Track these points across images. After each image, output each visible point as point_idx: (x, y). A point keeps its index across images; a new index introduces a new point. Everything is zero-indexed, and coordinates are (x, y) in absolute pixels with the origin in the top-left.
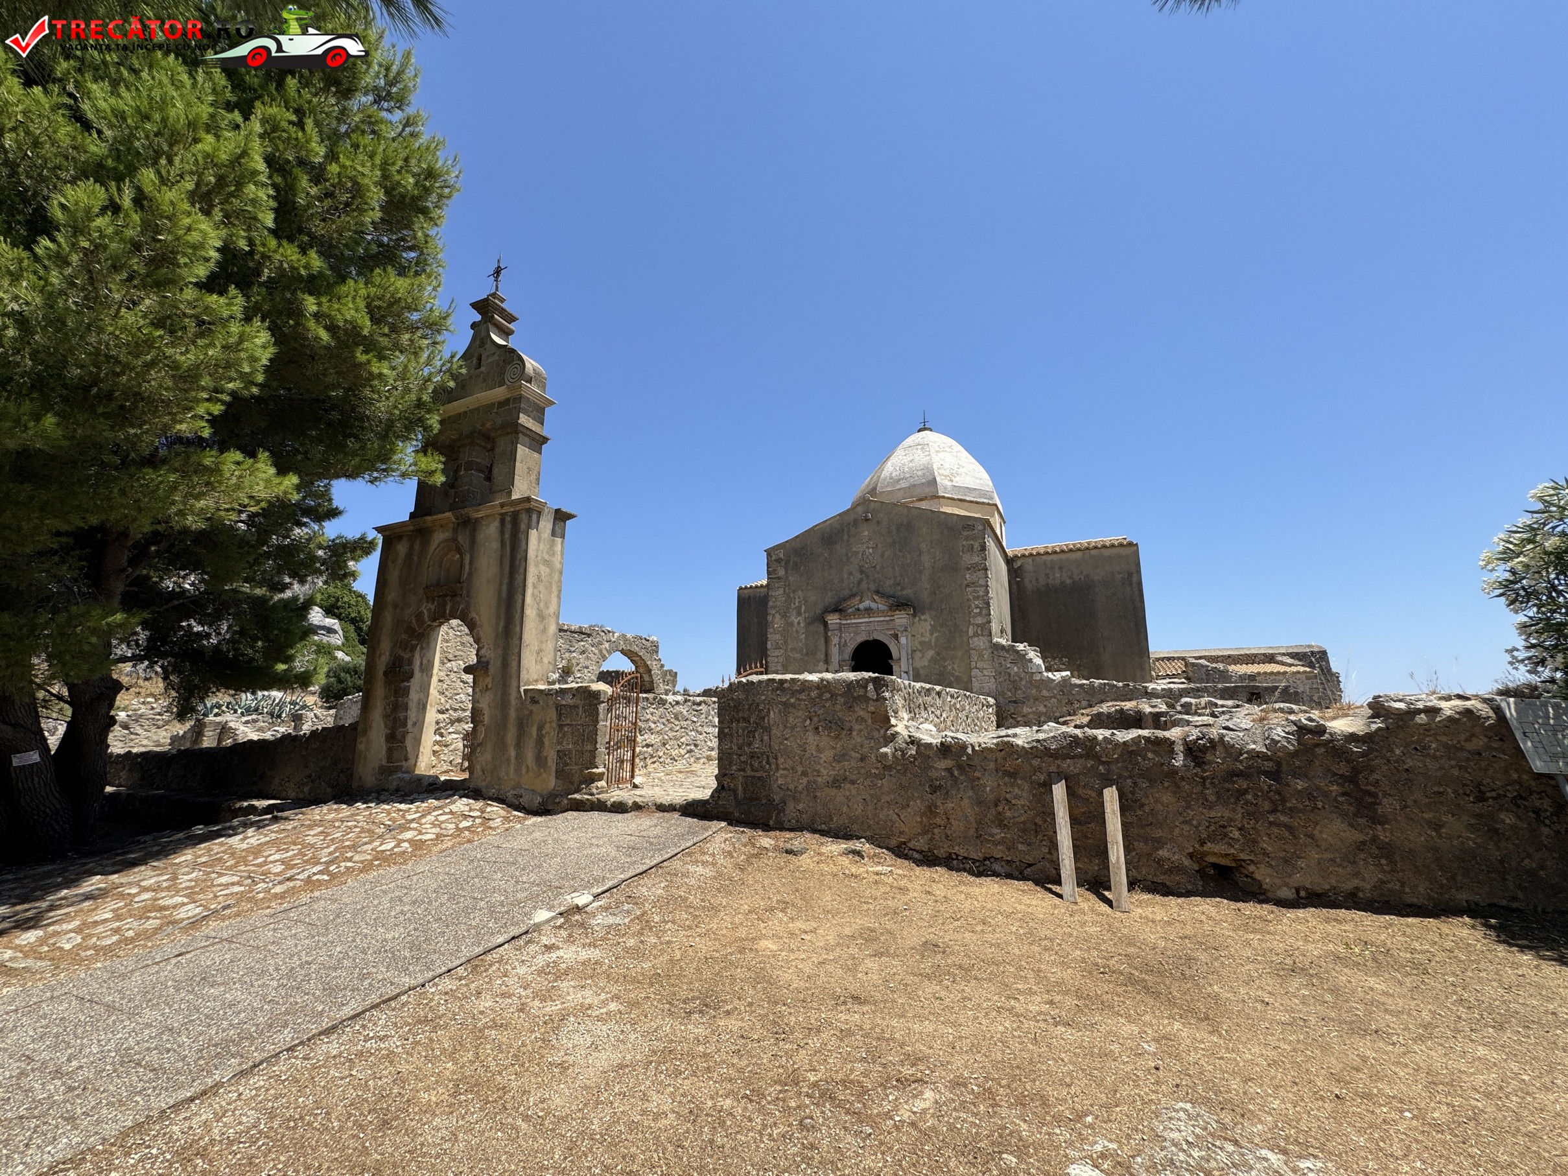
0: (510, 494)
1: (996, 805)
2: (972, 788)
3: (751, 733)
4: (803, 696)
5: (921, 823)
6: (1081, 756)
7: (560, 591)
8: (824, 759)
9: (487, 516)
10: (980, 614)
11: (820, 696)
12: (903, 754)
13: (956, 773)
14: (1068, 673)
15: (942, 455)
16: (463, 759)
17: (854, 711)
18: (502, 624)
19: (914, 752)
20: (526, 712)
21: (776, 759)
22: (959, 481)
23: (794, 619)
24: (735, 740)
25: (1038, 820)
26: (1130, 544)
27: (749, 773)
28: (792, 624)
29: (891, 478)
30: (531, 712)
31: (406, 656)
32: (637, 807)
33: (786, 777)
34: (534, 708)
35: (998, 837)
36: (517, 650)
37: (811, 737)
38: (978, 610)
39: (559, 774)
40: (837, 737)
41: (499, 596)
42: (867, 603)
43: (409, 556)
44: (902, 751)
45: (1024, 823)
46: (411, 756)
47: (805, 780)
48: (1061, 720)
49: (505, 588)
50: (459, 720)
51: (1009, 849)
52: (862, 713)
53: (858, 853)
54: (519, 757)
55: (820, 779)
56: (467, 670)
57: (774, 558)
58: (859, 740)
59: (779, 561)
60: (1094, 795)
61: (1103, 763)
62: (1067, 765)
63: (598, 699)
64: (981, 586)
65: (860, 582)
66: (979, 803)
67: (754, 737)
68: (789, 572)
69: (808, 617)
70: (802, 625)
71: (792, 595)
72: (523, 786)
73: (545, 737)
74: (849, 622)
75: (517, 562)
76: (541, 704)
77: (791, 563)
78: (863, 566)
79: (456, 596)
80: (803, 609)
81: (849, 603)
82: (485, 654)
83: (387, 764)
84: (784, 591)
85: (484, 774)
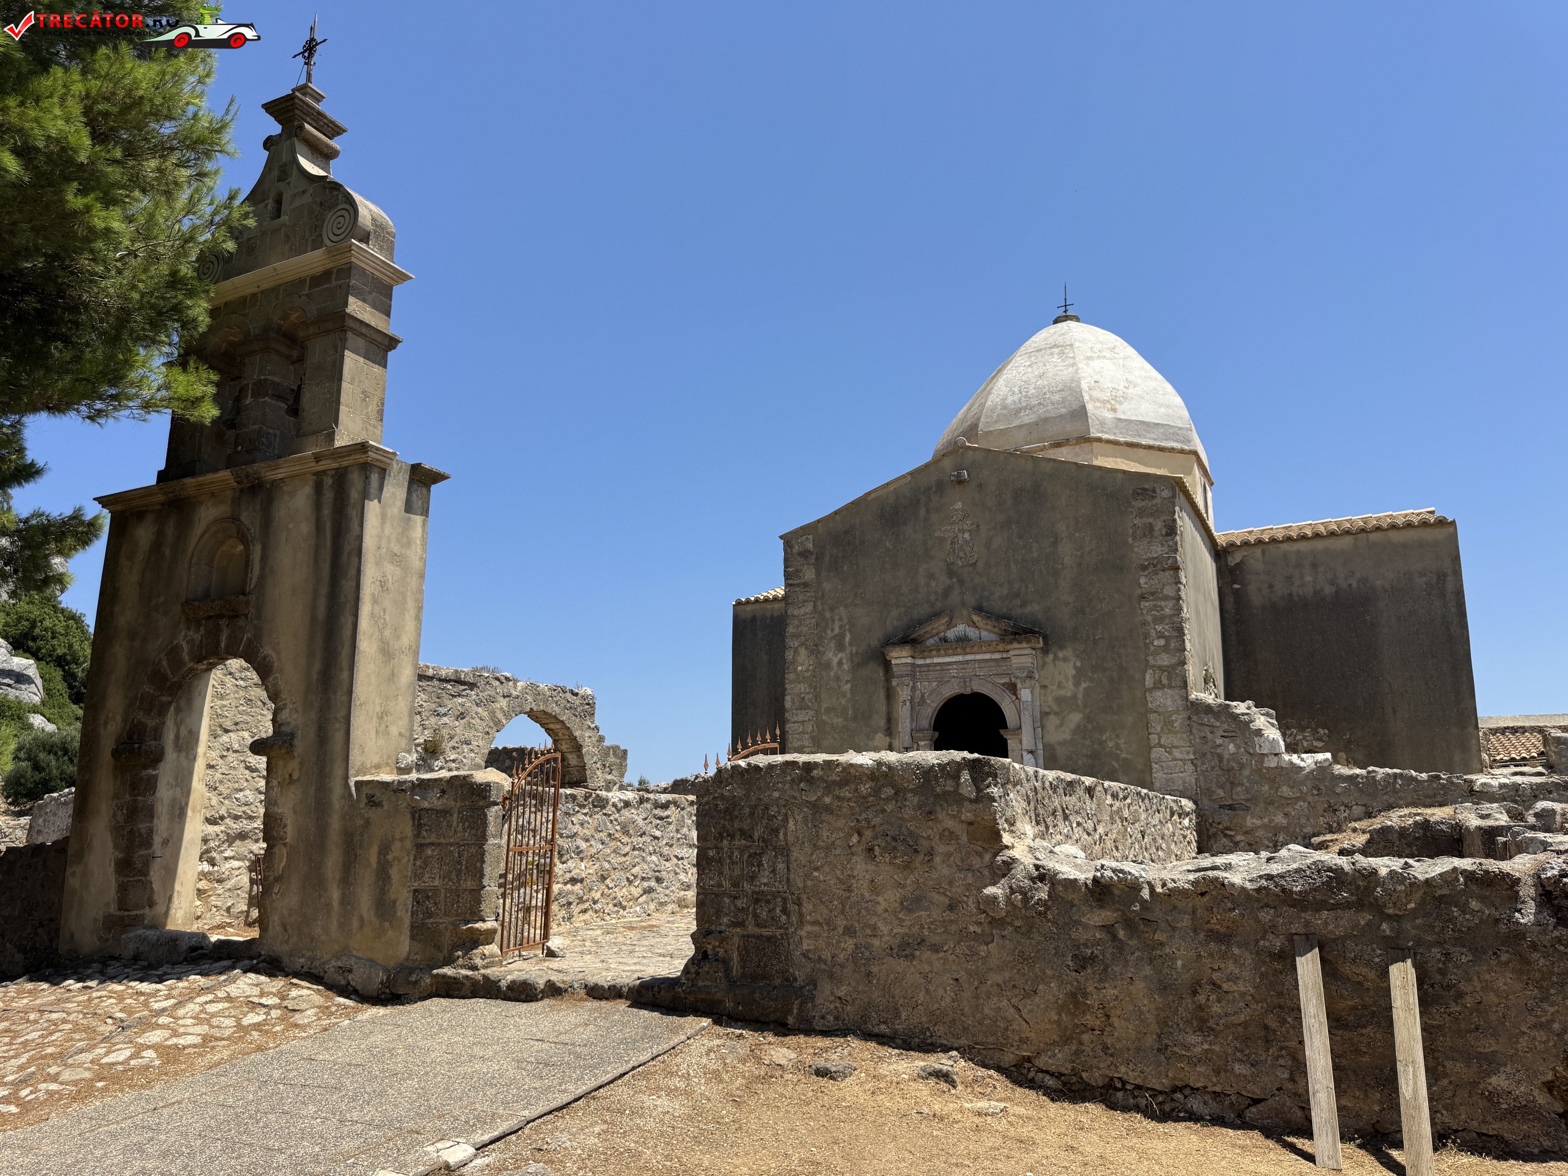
0: (331, 437)
1: (1195, 993)
2: (1151, 961)
3: (755, 858)
4: (846, 793)
5: (1058, 1023)
6: (1347, 905)
7: (420, 609)
8: (884, 905)
9: (293, 477)
10: (1165, 649)
11: (876, 792)
12: (1026, 899)
13: (1121, 934)
14: (1328, 755)
15: (1096, 364)
16: (250, 905)
17: (936, 820)
18: (317, 666)
19: (1044, 896)
20: (359, 822)
21: (799, 903)
22: (1127, 411)
23: (833, 657)
24: (726, 870)
25: (1271, 1021)
26: (1442, 522)
27: (751, 929)
28: (828, 666)
29: (1004, 407)
30: (368, 822)
31: (151, 723)
32: (553, 991)
33: (816, 937)
34: (373, 814)
35: (1198, 1050)
36: (342, 713)
37: (860, 866)
38: (1162, 642)
39: (418, 931)
40: (907, 866)
41: (313, 618)
42: (960, 629)
43: (156, 547)
44: (1024, 894)
45: (1245, 1025)
46: (159, 898)
47: (849, 944)
48: (1316, 840)
49: (322, 602)
50: (242, 836)
51: (1217, 1072)
52: (950, 823)
53: (944, 1076)
54: (347, 901)
55: (876, 942)
56: (258, 747)
57: (796, 549)
58: (945, 871)
59: (805, 554)
60: (1372, 975)
61: (1389, 918)
62: (1321, 920)
63: (485, 798)
64: (1166, 598)
65: (947, 592)
66: (1164, 988)
67: (760, 865)
68: (823, 574)
69: (857, 654)
70: (846, 667)
71: (828, 615)
72: (354, 953)
73: (391, 866)
74: (928, 661)
75: (344, 558)
76: (386, 807)
77: (827, 559)
78: (953, 563)
79: (237, 616)
80: (847, 639)
81: (929, 628)
82: (289, 720)
83: (118, 913)
84: (815, 607)
85: (286, 930)
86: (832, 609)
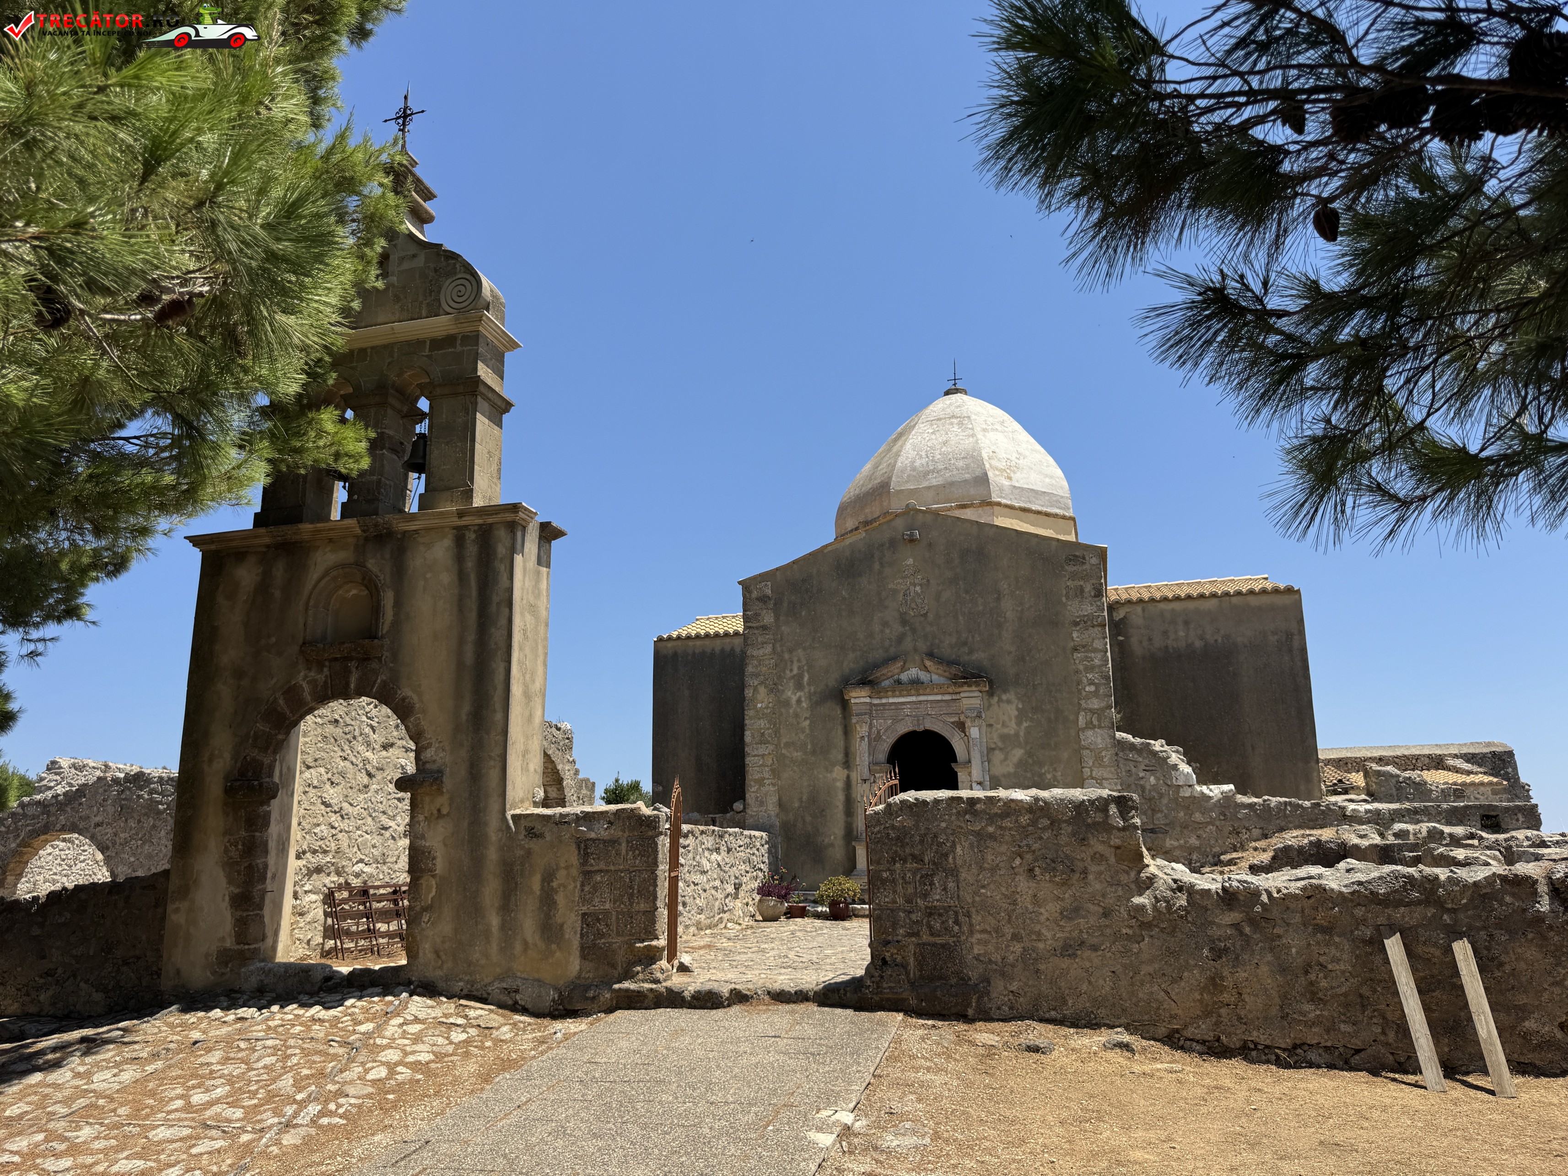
0: (469, 494)
1: (1307, 972)
2: (1272, 950)
3: (927, 878)
4: (1007, 823)
5: (1201, 1001)
6: (1418, 902)
7: (546, 654)
8: (1046, 915)
9: (428, 530)
10: (1096, 694)
11: (1034, 823)
12: (1169, 907)
13: (1247, 930)
14: (1232, 787)
15: (991, 435)
17: (1089, 845)
18: (466, 708)
19: (1184, 903)
20: (519, 853)
21: (968, 915)
22: (1021, 480)
23: (792, 695)
24: (899, 888)
25: (1365, 991)
26: (1289, 590)
27: (926, 938)
28: (787, 703)
29: (914, 469)
30: (529, 853)
31: (267, 761)
32: (739, 998)
33: (986, 943)
34: (534, 845)
35: (1312, 1015)
36: (497, 751)
37: (1023, 884)
38: (1092, 688)
39: (587, 951)
40: (1065, 883)
41: (460, 664)
42: (913, 672)
44: (1167, 902)
45: (1345, 995)
46: (269, 932)
47: (1017, 948)
49: (469, 648)
51: (1328, 1031)
52: (1100, 848)
54: (508, 928)
55: (1041, 945)
56: (403, 784)
57: (755, 594)
58: (1098, 886)
59: (763, 599)
60: (1438, 953)
61: (1449, 911)
62: (1399, 914)
63: (656, 828)
64: (1095, 650)
65: (901, 639)
66: (1283, 970)
67: (932, 884)
68: (781, 618)
69: (815, 693)
70: (804, 705)
71: (786, 656)
72: (519, 974)
73: (557, 892)
74: (884, 701)
75: (493, 608)
76: (548, 838)
77: (785, 605)
78: (905, 613)
79: (369, 659)
80: (806, 678)
81: (885, 671)
82: (435, 757)
83: (237, 947)
84: (774, 648)
85: (438, 956)
86: (791, 651)
